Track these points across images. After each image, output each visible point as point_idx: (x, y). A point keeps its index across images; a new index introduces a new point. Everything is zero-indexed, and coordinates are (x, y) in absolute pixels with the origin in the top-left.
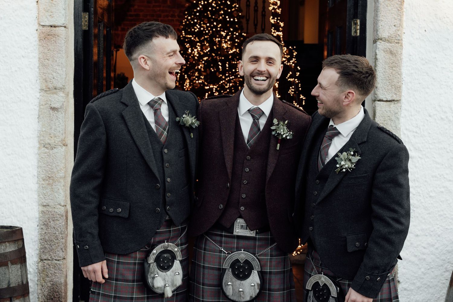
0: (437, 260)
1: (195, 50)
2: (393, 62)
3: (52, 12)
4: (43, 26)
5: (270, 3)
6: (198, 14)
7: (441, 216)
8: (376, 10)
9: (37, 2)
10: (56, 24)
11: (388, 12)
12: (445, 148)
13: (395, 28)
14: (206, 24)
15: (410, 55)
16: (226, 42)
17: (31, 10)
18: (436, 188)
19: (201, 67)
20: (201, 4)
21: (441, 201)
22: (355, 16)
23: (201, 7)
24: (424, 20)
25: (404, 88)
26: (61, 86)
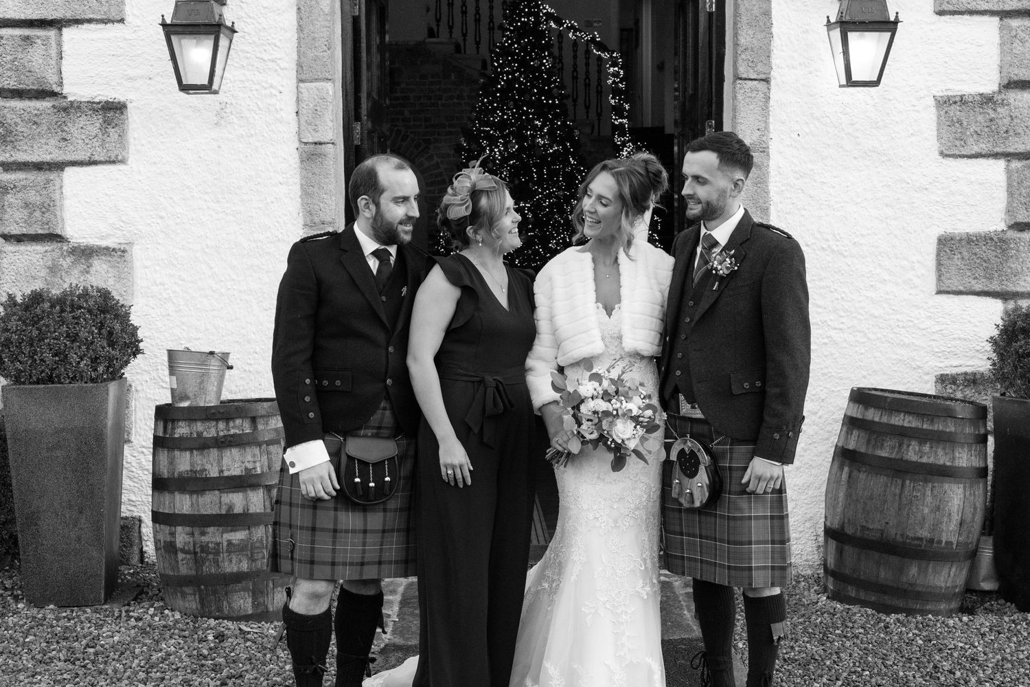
0: (821, 432)
1: (496, 150)
2: (758, 177)
3: (316, 126)
4: (306, 144)
5: (609, 74)
6: (498, 95)
7: (824, 374)
8: (734, 109)
9: (297, 112)
10: (322, 141)
11: (749, 112)
12: (827, 287)
13: (759, 133)
14: (512, 110)
15: (780, 168)
16: (542, 137)
17: (290, 124)
18: (818, 338)
19: (506, 176)
20: (502, 79)
21: (825, 356)
22: (709, 117)
23: (502, 83)
24: (797, 122)
25: (772, 210)
26: (330, 220)
